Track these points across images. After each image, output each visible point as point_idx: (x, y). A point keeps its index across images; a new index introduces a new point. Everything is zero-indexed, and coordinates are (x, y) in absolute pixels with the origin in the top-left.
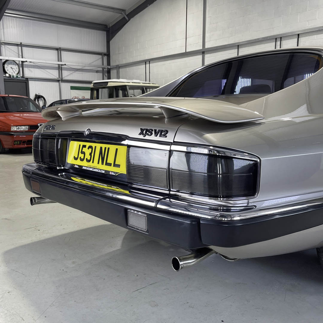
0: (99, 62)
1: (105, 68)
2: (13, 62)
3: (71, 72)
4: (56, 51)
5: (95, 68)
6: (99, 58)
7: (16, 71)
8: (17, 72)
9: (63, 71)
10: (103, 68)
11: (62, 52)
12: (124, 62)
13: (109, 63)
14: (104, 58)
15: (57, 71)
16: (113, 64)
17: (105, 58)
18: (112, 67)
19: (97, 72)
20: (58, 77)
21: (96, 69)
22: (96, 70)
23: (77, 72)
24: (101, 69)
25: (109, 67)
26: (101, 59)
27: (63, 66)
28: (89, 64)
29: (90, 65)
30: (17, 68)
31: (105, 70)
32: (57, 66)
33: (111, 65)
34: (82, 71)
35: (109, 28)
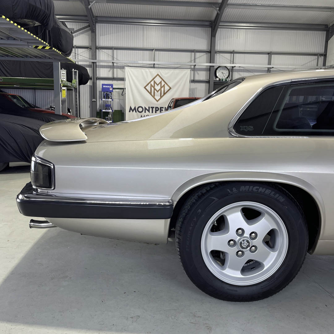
2: (225, 67)
4: (268, 55)
7: (226, 75)
8: (226, 77)
11: (272, 55)
27: (271, 69)
28: (301, 66)
30: (227, 73)
32: (267, 69)
35: (329, 28)
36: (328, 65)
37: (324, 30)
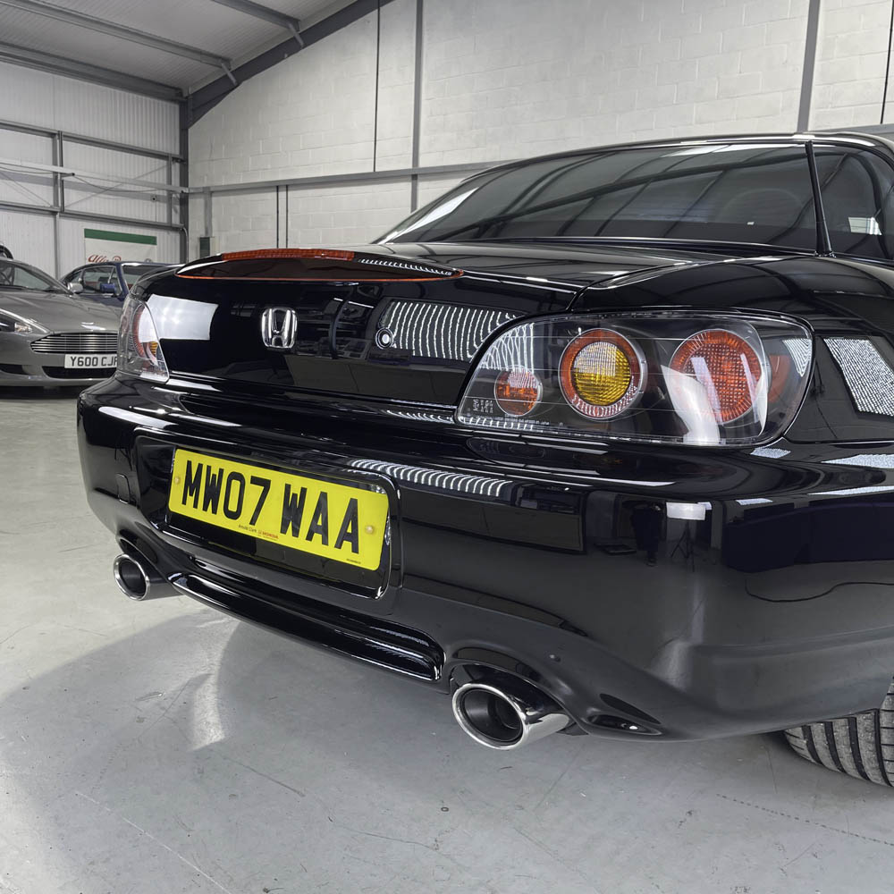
0: (161, 178)
1: (174, 192)
3: (88, 194)
4: (50, 139)
5: (150, 189)
6: (161, 166)
9: (65, 190)
10: (170, 193)
11: (64, 142)
12: (224, 182)
13: (184, 181)
14: (173, 167)
15: (51, 188)
16: (194, 182)
17: (176, 167)
18: (192, 191)
19: (155, 199)
20: (52, 203)
21: (153, 192)
22: (152, 195)
23: (102, 195)
24: (165, 194)
25: (186, 190)
26: (165, 170)
27: (65, 178)
28: (134, 179)
29: (136, 182)
31: (174, 196)
32: (51, 176)
33: (190, 186)
34: (117, 195)
35: (187, 98)
36: (196, 186)
37: (172, 100)
